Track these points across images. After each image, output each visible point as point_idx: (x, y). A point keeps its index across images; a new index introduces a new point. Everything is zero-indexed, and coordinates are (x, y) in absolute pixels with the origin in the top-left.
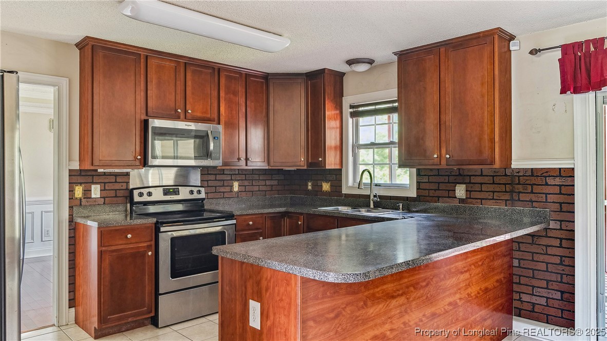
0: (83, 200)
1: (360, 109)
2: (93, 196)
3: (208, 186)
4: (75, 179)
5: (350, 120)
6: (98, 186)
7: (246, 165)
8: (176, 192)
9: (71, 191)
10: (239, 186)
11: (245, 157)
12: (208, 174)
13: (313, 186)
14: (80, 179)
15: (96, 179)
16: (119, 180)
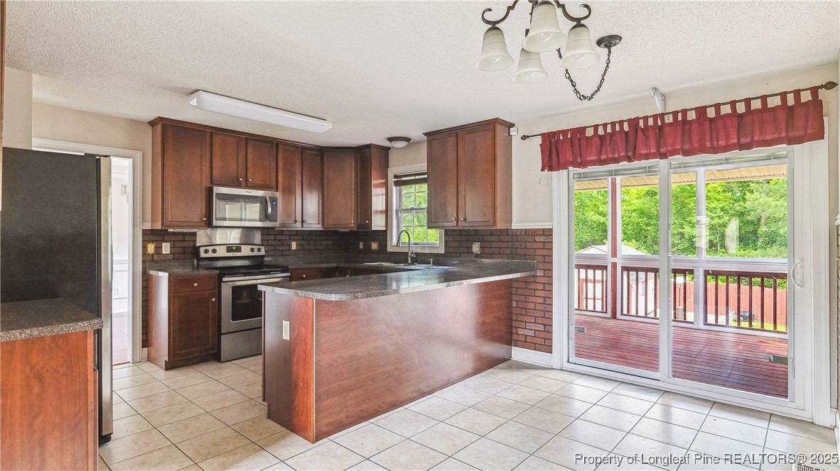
0: (155, 256)
1: (404, 179)
2: (164, 252)
3: (268, 245)
4: (147, 238)
5: (394, 188)
6: (168, 244)
7: (302, 227)
8: (239, 250)
9: (145, 248)
10: (297, 245)
11: (301, 220)
12: (268, 234)
13: (364, 245)
14: (152, 238)
15: (166, 238)
16: (187, 238)
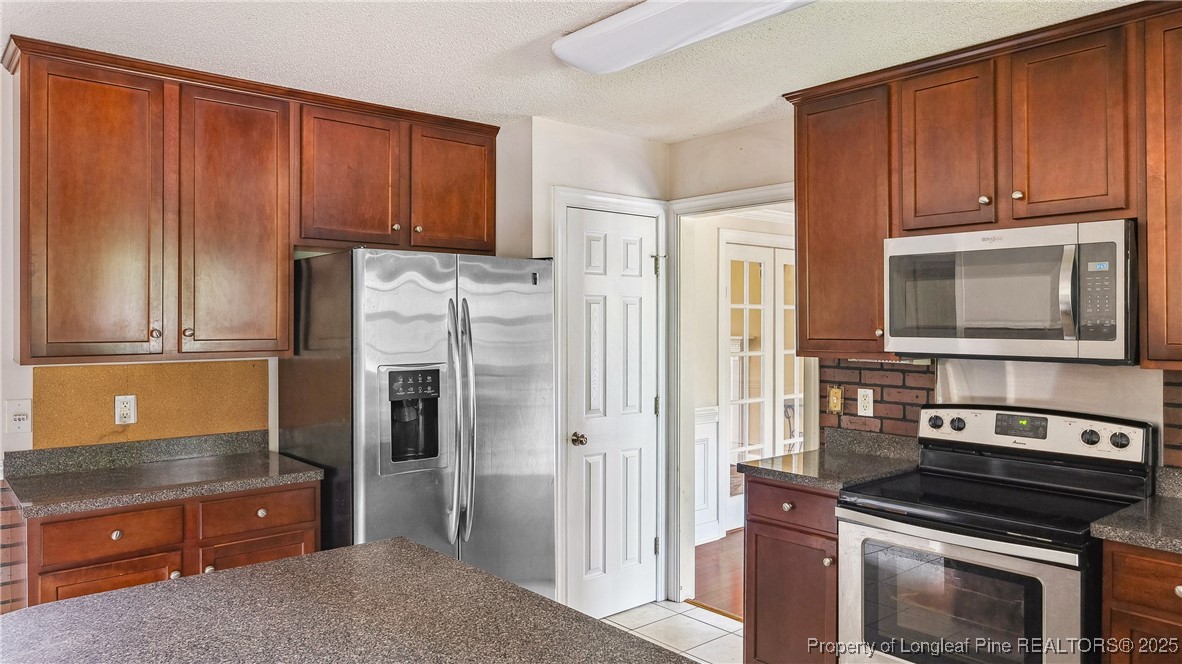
0: (843, 417)
2: (861, 412)
4: (831, 374)
6: (869, 392)
8: (1038, 430)
9: (824, 397)
14: (839, 375)
15: (867, 376)
16: (911, 381)
